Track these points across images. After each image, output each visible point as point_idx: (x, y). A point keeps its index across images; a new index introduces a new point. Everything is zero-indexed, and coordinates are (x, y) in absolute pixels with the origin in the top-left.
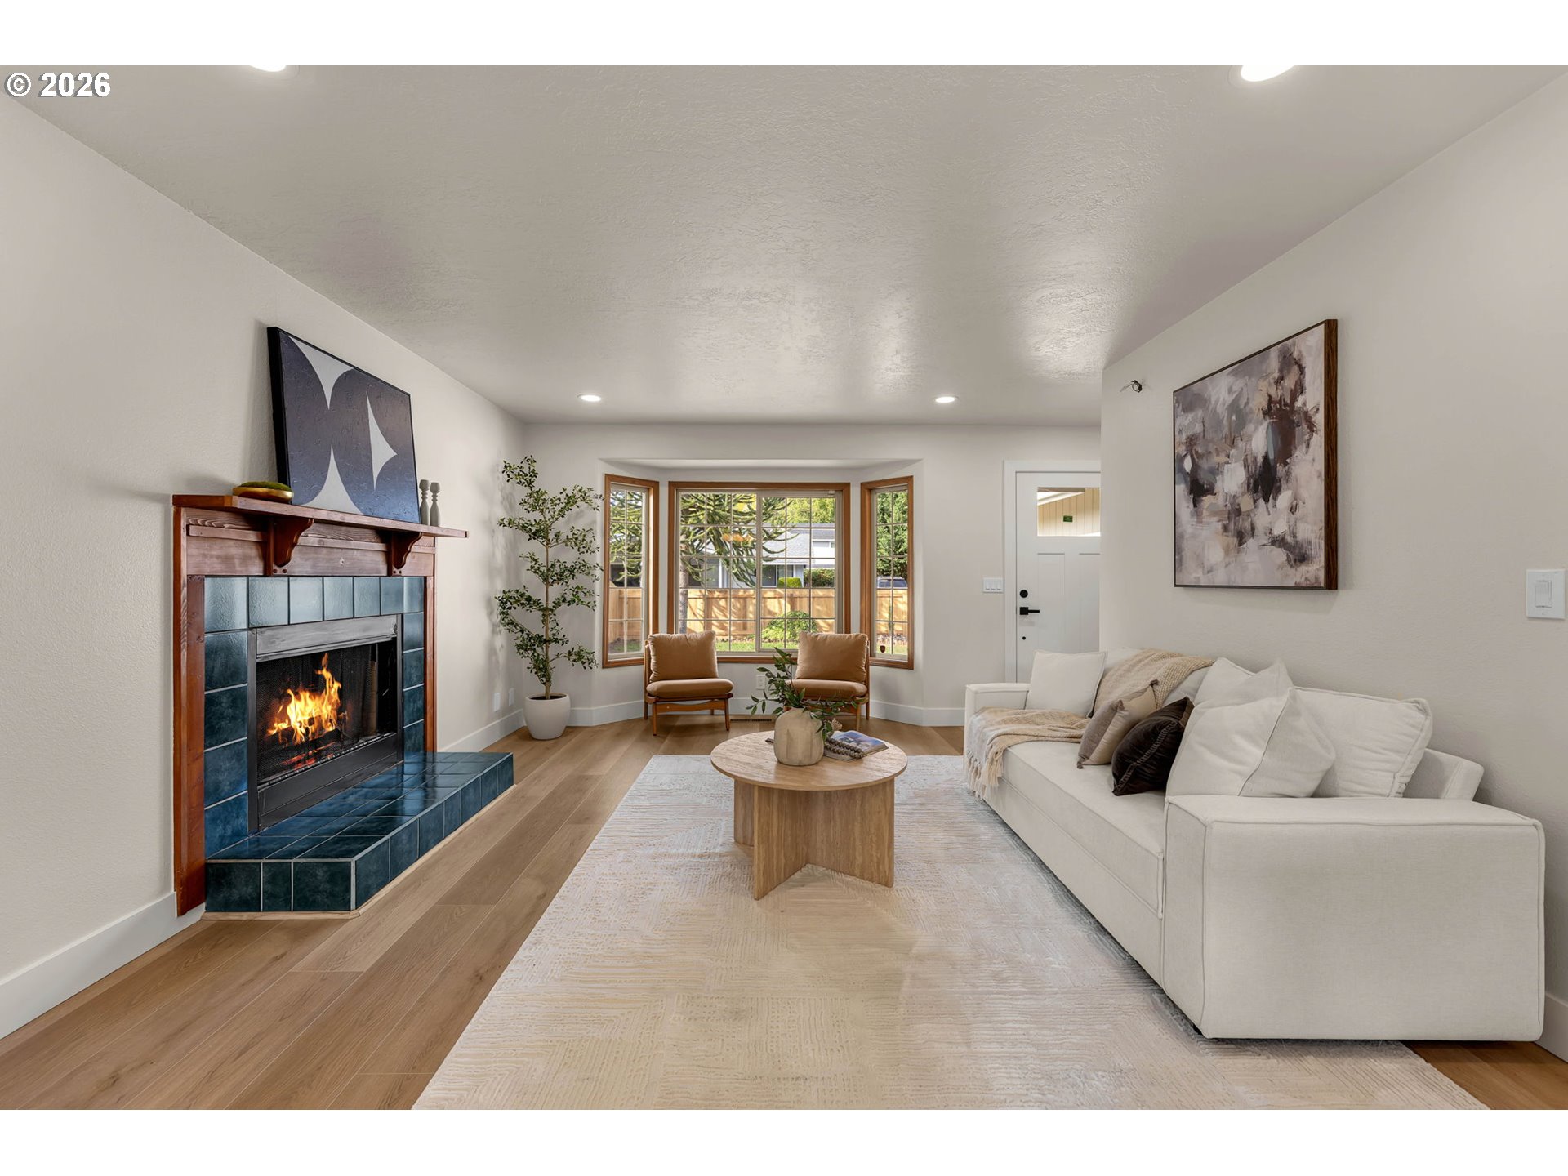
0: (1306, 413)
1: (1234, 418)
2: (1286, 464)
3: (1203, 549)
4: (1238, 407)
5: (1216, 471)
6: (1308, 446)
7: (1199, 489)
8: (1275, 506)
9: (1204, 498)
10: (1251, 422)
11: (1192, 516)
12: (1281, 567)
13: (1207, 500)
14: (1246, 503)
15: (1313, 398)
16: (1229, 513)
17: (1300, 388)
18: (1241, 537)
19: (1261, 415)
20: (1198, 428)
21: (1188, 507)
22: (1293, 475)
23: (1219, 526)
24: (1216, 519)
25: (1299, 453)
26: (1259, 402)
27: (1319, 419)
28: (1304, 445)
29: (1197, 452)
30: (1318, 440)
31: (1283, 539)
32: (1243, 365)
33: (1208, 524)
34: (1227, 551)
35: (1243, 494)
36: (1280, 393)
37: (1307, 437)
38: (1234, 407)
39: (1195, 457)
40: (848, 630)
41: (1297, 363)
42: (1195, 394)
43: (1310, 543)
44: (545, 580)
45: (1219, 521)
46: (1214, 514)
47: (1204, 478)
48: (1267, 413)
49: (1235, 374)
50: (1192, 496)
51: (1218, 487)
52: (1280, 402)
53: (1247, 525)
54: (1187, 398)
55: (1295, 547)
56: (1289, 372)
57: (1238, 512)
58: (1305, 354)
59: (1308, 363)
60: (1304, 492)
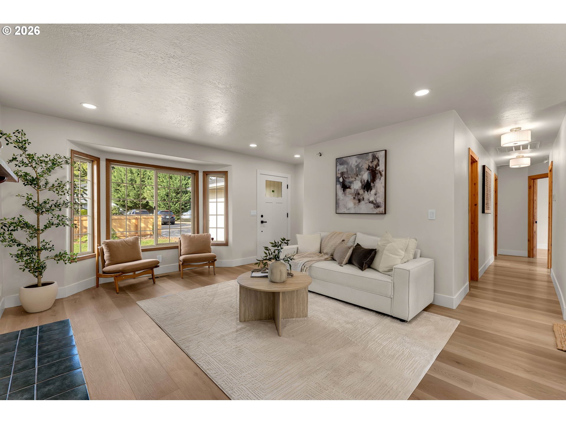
0: (380, 171)
1: (357, 169)
2: (374, 183)
3: (347, 203)
4: (359, 166)
5: (351, 182)
6: (380, 179)
7: (345, 187)
8: (370, 193)
9: (347, 189)
10: (363, 171)
11: (343, 194)
12: (372, 209)
13: (348, 190)
14: (361, 192)
15: (381, 168)
16: (356, 194)
17: (378, 165)
18: (359, 201)
19: (366, 170)
20: (345, 170)
21: (341, 191)
22: (376, 186)
23: (352, 197)
24: (351, 195)
25: (377, 181)
26: (365, 166)
27: (383, 173)
28: (379, 179)
29: (344, 177)
30: (383, 178)
31: (373, 202)
32: (361, 156)
33: (348, 197)
34: (355, 204)
35: (360, 189)
36: (372, 165)
37: (380, 177)
38: (357, 166)
39: (344, 178)
40: (198, 233)
41: (377, 158)
42: (344, 161)
43: (380, 203)
44: (37, 212)
45: (352, 196)
46: (351, 194)
47: (347, 184)
48: (368, 169)
49: (358, 157)
50: (343, 189)
51: (352, 187)
52: (372, 167)
53: (362, 198)
54: (340, 161)
55: (376, 204)
56: (375, 160)
57: (359, 194)
58: (379, 156)
59: (380, 159)
60: (379, 191)
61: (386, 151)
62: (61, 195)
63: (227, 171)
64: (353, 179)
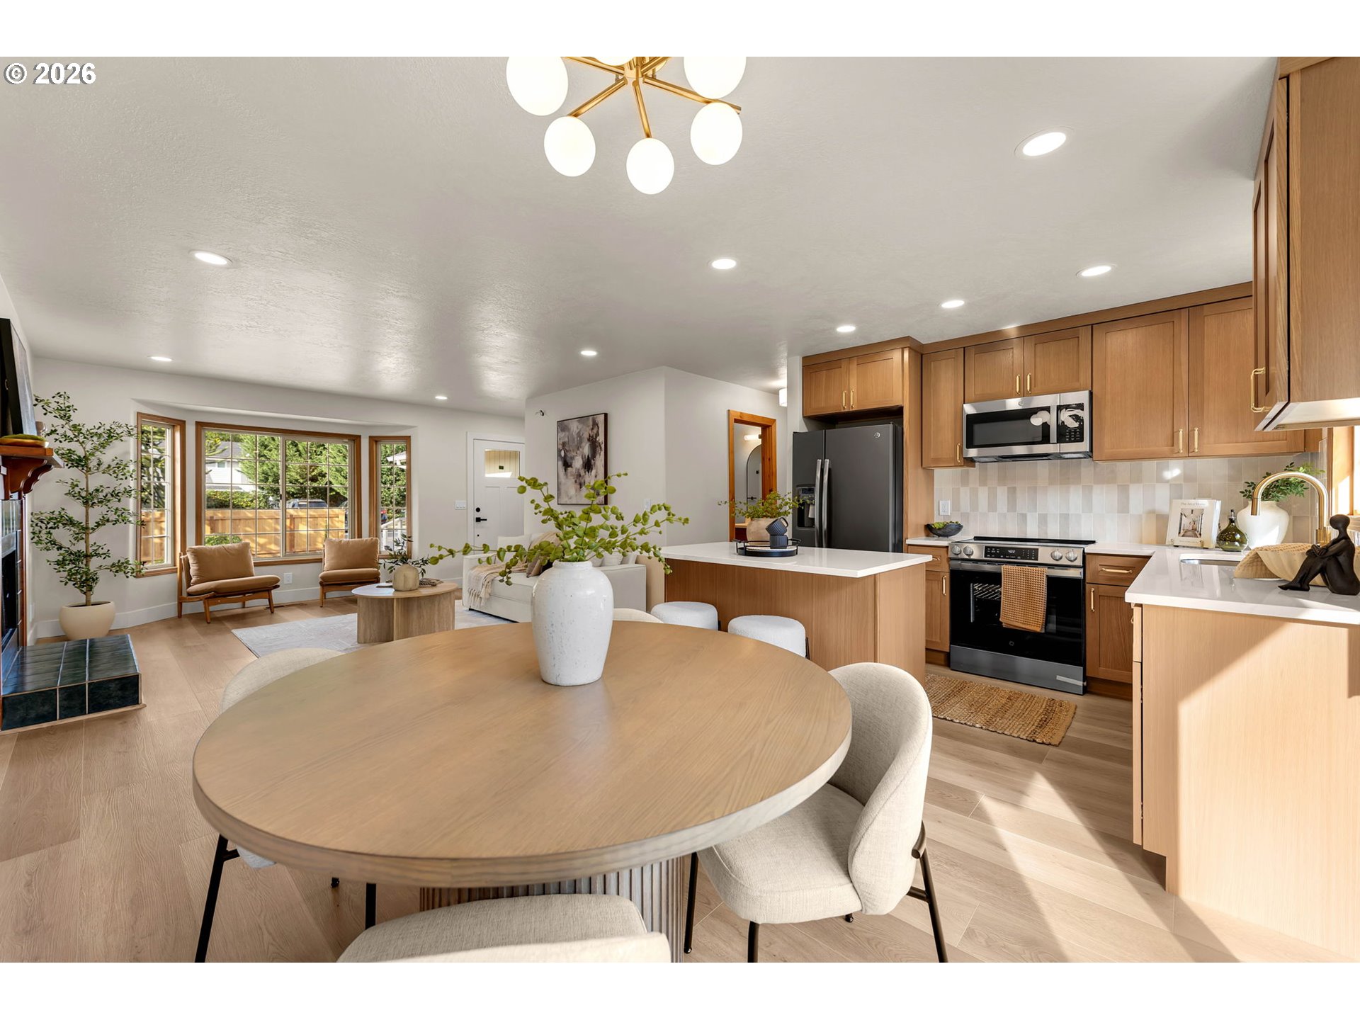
3: (569, 489)
5: (572, 458)
7: (567, 465)
11: (564, 475)
13: (569, 469)
14: (582, 472)
15: (601, 439)
17: (597, 434)
18: (581, 485)
20: (566, 440)
21: (563, 471)
23: (574, 480)
24: (572, 477)
25: (597, 457)
26: (586, 436)
27: (603, 446)
29: (566, 449)
30: (603, 453)
32: (582, 419)
33: (570, 479)
34: (576, 490)
38: (578, 434)
39: (565, 451)
42: (565, 425)
46: (572, 475)
47: (568, 459)
49: (579, 421)
50: (564, 467)
54: (561, 426)
57: (580, 476)
59: (600, 425)
60: (599, 472)
61: (606, 415)
62: (122, 479)
63: (410, 437)
64: (574, 454)
